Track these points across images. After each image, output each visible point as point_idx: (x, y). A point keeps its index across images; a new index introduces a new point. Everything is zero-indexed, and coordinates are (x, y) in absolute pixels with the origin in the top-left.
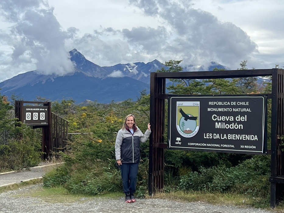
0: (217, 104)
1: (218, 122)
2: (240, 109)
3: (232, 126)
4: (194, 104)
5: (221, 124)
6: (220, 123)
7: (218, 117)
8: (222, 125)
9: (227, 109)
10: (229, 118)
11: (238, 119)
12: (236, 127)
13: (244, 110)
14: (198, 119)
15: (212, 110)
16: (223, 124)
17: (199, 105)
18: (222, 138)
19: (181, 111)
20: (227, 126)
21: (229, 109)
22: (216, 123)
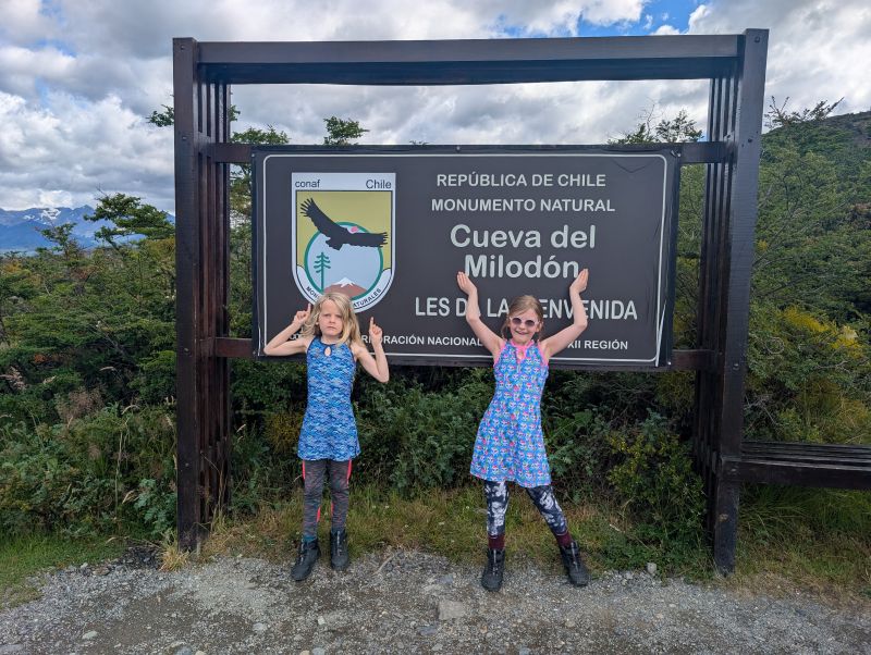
0: (474, 182)
1: (476, 253)
3: (532, 269)
4: (370, 184)
5: (489, 261)
6: (483, 259)
7: (476, 233)
8: (493, 263)
10: (524, 238)
11: (559, 239)
12: (552, 270)
14: (388, 240)
15: (450, 205)
16: (496, 261)
17: (393, 188)
18: (492, 312)
19: (313, 212)
20: (514, 269)
21: (522, 203)
22: (469, 259)
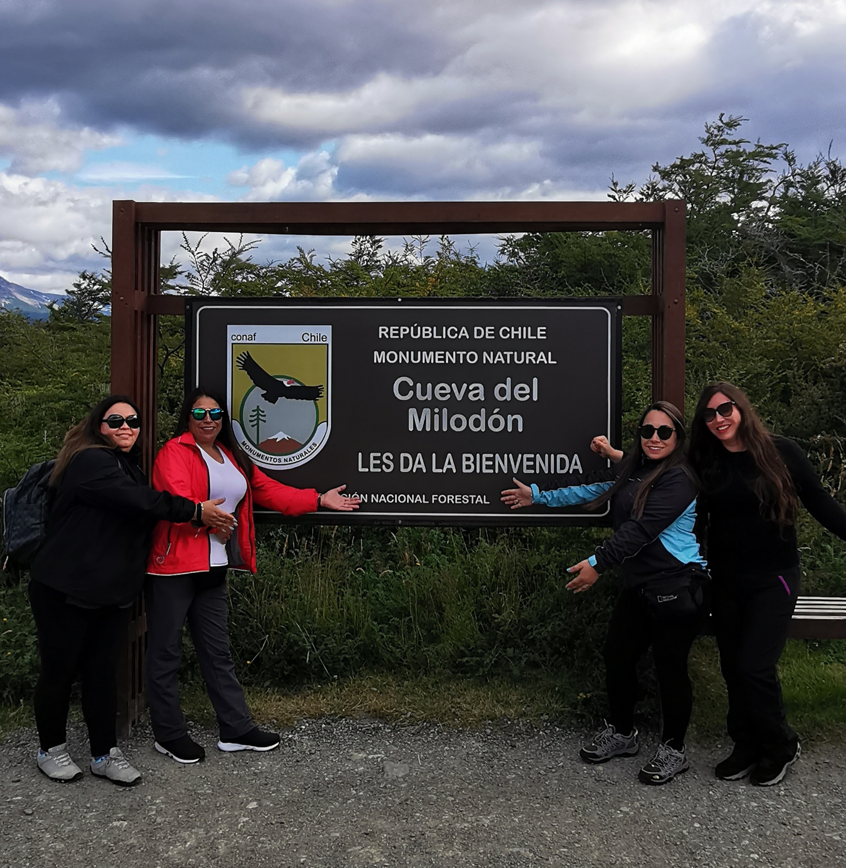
0: (416, 334)
1: (420, 406)
2: (512, 356)
3: (477, 423)
4: (306, 337)
5: (432, 414)
6: (426, 411)
7: (419, 385)
8: (437, 417)
9: (458, 356)
10: (468, 391)
12: (496, 423)
13: (529, 357)
15: (392, 357)
16: (440, 414)
17: (329, 341)
18: (437, 468)
19: (249, 365)
20: (458, 423)
21: (464, 356)
22: (412, 412)
